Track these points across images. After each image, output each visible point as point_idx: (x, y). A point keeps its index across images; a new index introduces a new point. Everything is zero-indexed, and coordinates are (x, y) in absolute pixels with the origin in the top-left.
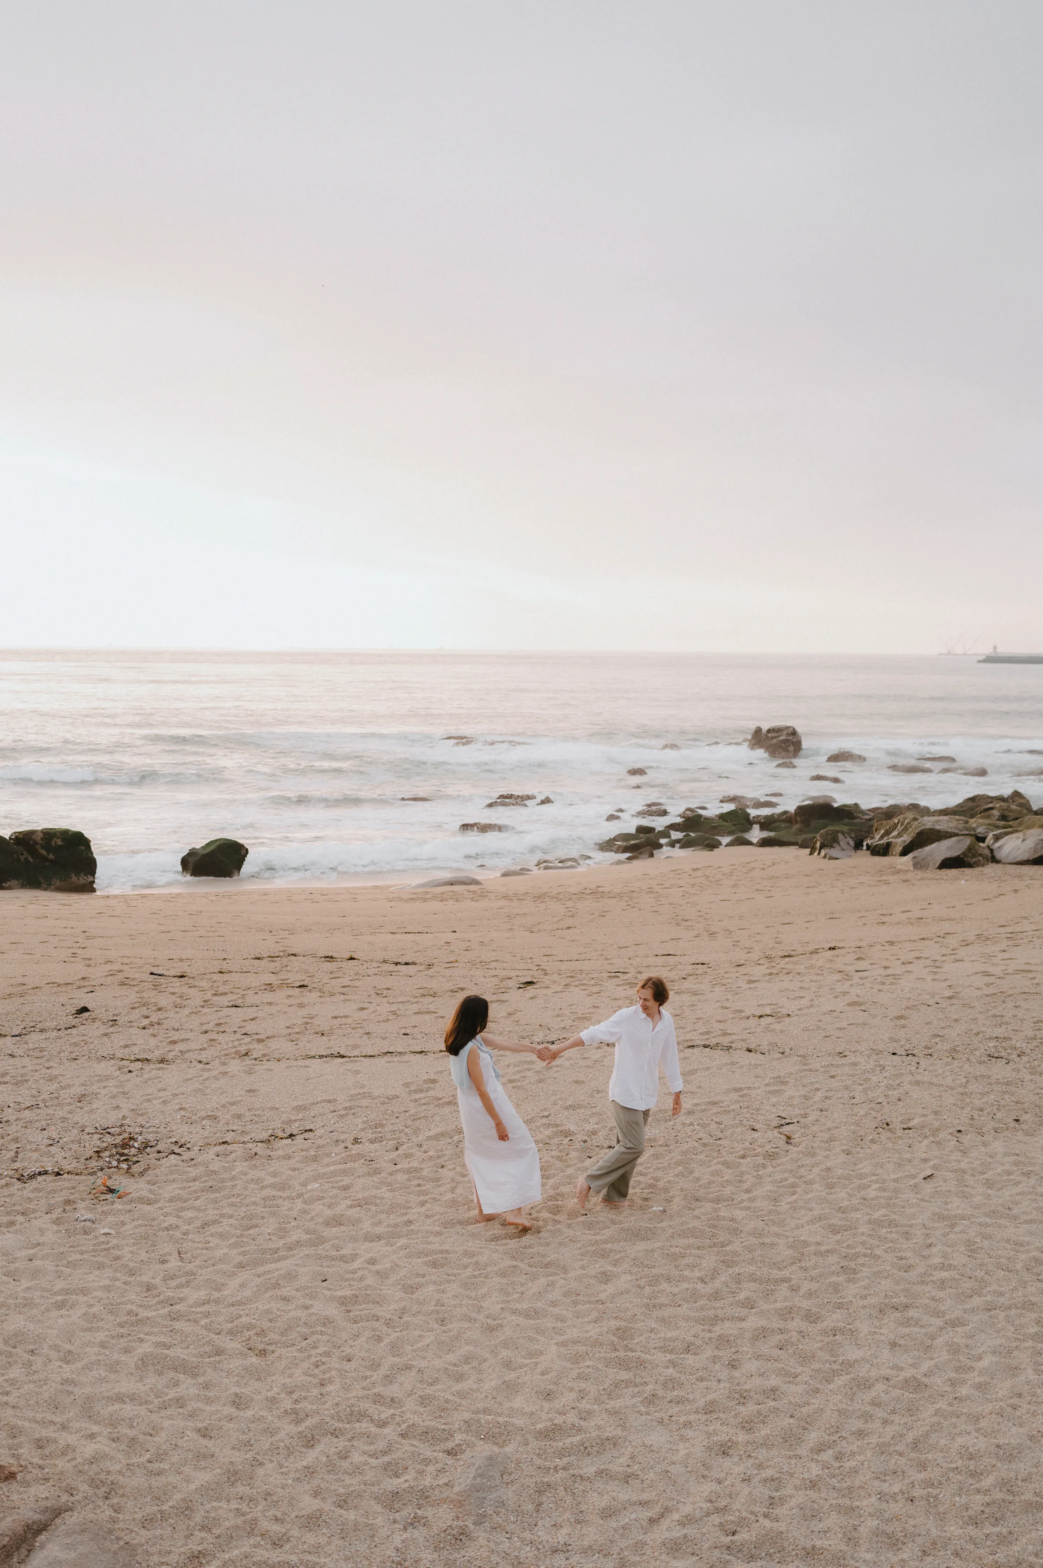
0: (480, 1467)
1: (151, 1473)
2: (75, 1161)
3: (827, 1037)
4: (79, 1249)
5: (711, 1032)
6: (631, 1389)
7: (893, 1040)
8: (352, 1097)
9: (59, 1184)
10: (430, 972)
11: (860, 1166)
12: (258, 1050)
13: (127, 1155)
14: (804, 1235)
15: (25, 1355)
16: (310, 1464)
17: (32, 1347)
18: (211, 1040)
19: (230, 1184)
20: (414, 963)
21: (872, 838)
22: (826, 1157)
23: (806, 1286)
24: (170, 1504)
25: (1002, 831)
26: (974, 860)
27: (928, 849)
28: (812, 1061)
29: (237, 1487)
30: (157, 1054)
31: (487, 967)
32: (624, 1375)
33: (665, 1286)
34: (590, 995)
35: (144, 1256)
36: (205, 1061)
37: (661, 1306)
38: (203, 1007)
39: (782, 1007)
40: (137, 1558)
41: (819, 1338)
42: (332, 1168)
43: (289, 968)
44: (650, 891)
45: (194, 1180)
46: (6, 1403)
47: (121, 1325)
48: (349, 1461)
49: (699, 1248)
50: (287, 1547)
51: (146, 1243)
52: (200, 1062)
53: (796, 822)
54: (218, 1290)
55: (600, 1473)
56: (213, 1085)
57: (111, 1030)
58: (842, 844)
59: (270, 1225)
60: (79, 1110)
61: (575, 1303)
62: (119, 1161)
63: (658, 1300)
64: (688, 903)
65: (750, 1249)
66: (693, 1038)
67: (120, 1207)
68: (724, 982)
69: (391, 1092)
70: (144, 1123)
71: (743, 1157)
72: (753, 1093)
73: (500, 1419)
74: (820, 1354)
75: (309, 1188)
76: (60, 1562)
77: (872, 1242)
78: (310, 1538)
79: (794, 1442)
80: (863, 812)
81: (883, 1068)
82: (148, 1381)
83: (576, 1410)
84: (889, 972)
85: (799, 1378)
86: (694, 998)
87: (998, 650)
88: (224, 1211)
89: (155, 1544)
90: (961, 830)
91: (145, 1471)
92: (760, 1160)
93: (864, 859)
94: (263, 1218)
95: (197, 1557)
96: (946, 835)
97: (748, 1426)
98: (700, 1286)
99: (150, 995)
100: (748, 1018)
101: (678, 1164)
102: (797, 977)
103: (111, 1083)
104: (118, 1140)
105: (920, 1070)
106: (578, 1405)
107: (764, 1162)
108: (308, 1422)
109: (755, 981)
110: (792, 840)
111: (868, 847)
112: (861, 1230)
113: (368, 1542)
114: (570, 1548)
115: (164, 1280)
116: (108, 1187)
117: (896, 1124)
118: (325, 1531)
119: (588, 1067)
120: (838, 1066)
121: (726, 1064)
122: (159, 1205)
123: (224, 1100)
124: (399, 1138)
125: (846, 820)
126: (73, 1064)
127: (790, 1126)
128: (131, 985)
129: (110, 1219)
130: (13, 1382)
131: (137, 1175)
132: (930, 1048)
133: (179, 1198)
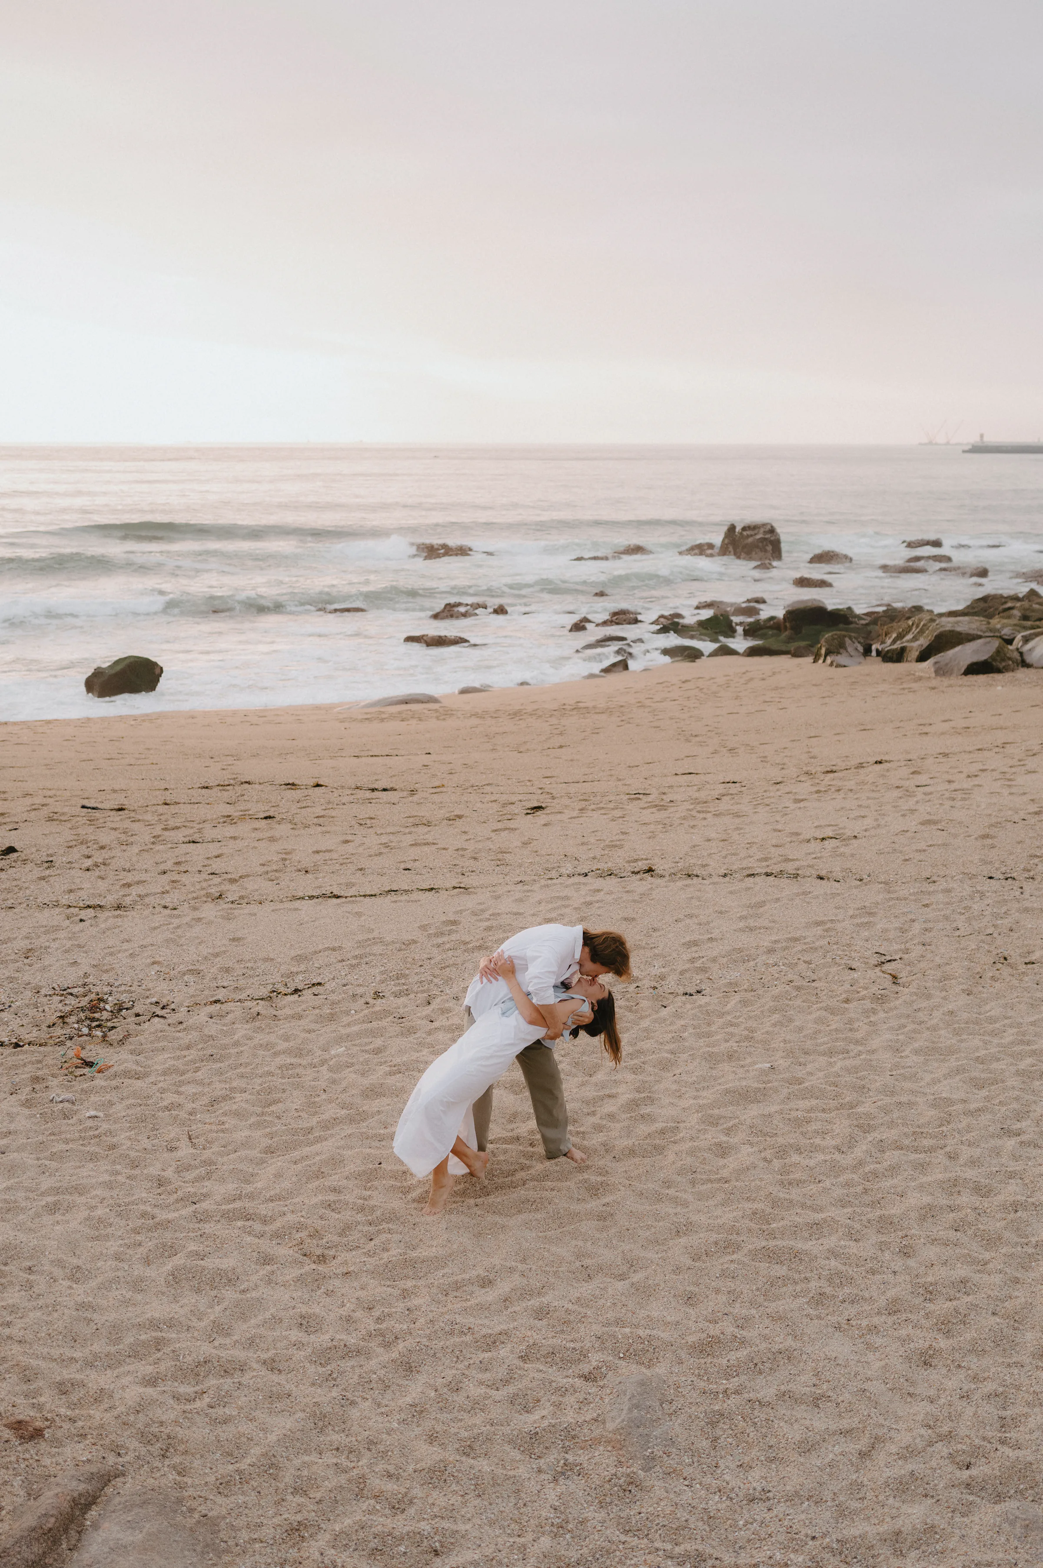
0: (634, 1396)
1: (215, 1422)
2: (36, 1029)
3: (906, 860)
4: (63, 1136)
5: (770, 858)
6: (791, 1288)
7: (984, 862)
8: (360, 944)
9: (21, 1057)
10: (415, 798)
11: (988, 1008)
12: (233, 892)
13: (98, 1020)
14: (944, 1090)
15: (21, 1274)
16: (417, 1401)
17: (29, 1264)
18: (173, 882)
19: (233, 1051)
20: (393, 789)
21: (883, 642)
22: (945, 998)
23: (966, 1153)
24: (248, 1461)
25: (1032, 631)
26: (1004, 664)
27: (951, 653)
28: (897, 888)
29: (328, 1435)
30: (110, 899)
31: (482, 791)
32: (780, 1271)
33: (795, 1158)
34: (613, 820)
35: (146, 1143)
36: (171, 906)
37: (799, 1183)
38: (153, 843)
39: (844, 828)
40: (221, 1535)
41: (998, 1216)
42: (355, 1028)
43: (245, 797)
44: (641, 706)
45: (188, 1048)
46: (10, 1338)
47: (136, 1231)
48: (463, 1394)
49: (824, 1110)
50: (412, 1511)
51: (145, 1127)
52: (165, 907)
53: (786, 628)
54: (247, 1182)
55: (782, 1396)
56: (188, 934)
57: (47, 872)
58: (849, 649)
59: (295, 1100)
60: (27, 968)
61: (693, 1183)
62: (90, 1028)
63: (792, 1176)
64: (691, 717)
65: (886, 1111)
66: (750, 865)
67: (103, 1083)
68: (767, 801)
69: (407, 937)
70: (111, 981)
71: (847, 1001)
72: (839, 926)
73: (641, 1332)
74: (1007, 1234)
75: (333, 1052)
76: (125, 1547)
77: (1027, 1097)
78: (439, 1499)
79: (1007, 1347)
80: (859, 617)
81: (982, 895)
82: (186, 1301)
83: (730, 1317)
84: (953, 786)
85: (990, 1266)
86: (737, 821)
87: (986, 439)
88: (234, 1084)
89: (239, 1515)
90: (984, 632)
91: (207, 1420)
92: (868, 1004)
93: (875, 667)
94: (284, 1091)
95: (297, 1530)
96: (970, 638)
97: (945, 1327)
98: (837, 1156)
99: (87, 831)
100: (808, 841)
101: (773, 1011)
102: (850, 795)
103: (62, 934)
104: (84, 1002)
105: (1026, 895)
106: (731, 1310)
107: (873, 1006)
108: (401, 1346)
109: (802, 800)
110: (784, 648)
111: (879, 653)
112: (1009, 1083)
113: (512, 1500)
114: (770, 1495)
115: (178, 1171)
116: (82, 1059)
117: (1015, 957)
118: (454, 1487)
119: (634, 901)
120: (929, 893)
121: (798, 895)
122: (152, 1079)
123: (205, 951)
124: (428, 990)
125: (841, 626)
126: (10, 913)
127: (893, 963)
128: (61, 821)
129: (93, 1098)
130: (13, 1309)
131: (115, 1044)
132: (1029, 871)
133: (176, 1071)
